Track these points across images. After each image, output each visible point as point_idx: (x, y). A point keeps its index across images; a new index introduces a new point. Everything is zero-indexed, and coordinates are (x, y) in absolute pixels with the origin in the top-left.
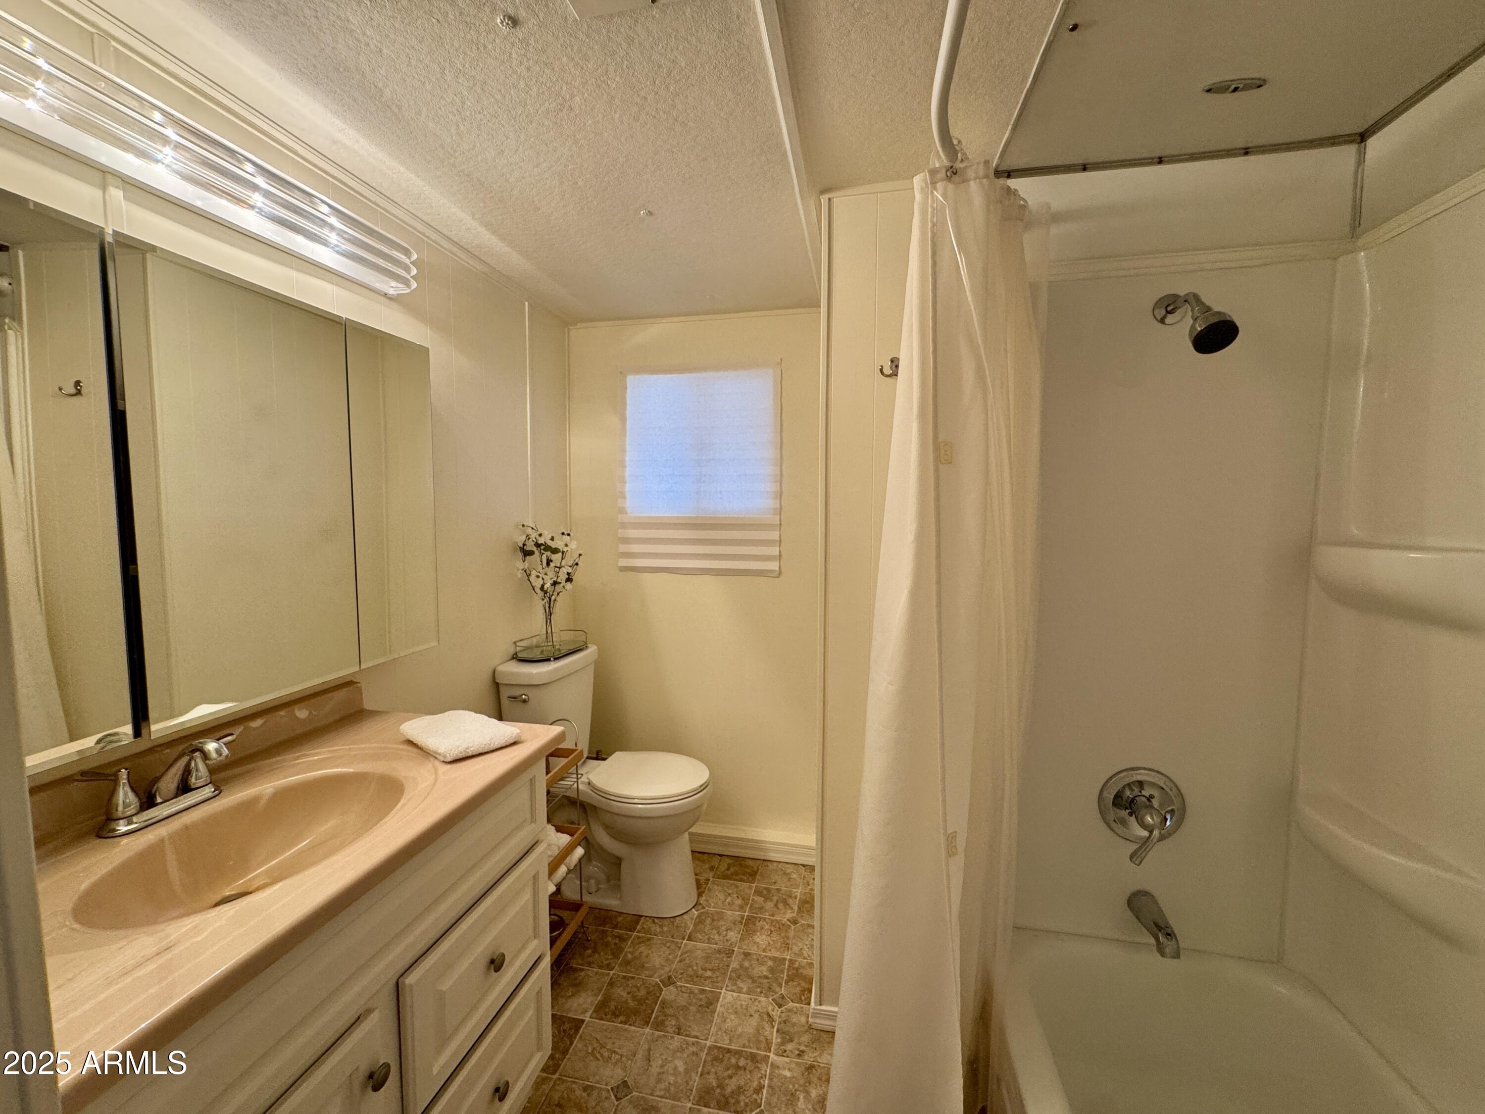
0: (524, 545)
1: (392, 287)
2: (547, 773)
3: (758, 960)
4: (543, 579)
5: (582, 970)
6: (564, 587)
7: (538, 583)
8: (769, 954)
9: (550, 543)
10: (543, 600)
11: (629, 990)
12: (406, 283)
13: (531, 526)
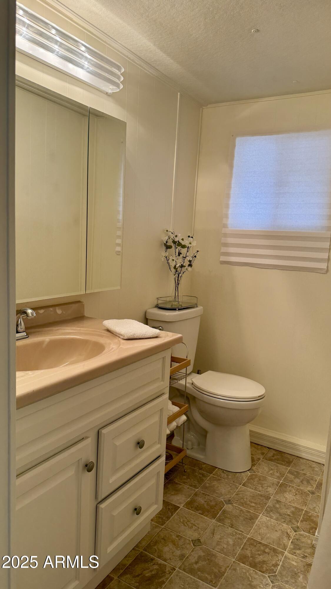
0: (167, 242)
1: (110, 89)
2: (171, 367)
3: (285, 506)
4: (176, 262)
5: (180, 484)
6: (187, 269)
7: (173, 264)
8: (293, 505)
9: (181, 241)
10: (175, 275)
11: (205, 500)
12: (117, 85)
13: (171, 231)
